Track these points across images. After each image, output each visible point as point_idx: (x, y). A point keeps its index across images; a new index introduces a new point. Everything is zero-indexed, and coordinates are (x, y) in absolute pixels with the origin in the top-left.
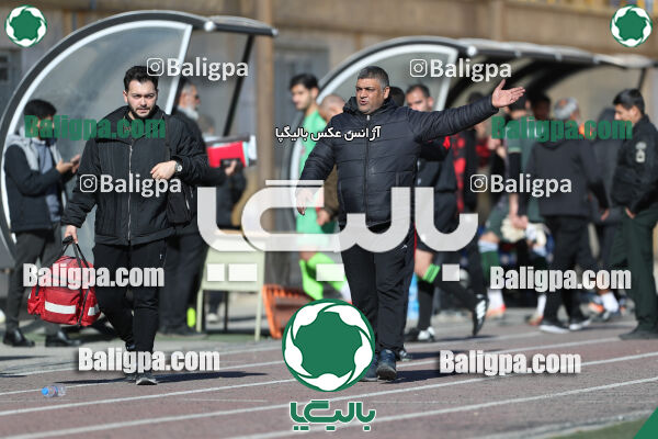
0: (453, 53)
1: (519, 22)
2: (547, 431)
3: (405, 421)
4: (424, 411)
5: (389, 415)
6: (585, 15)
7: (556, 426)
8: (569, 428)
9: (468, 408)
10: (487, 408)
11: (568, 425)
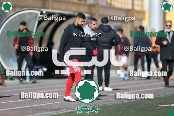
0: (39, 13)
1: (56, 5)
2: (63, 111)
3: (26, 108)
4: (31, 105)
5: (22, 106)
6: (73, 3)
7: (66, 110)
8: (69, 110)
9: (43, 105)
10: (48, 105)
11: (69, 109)
